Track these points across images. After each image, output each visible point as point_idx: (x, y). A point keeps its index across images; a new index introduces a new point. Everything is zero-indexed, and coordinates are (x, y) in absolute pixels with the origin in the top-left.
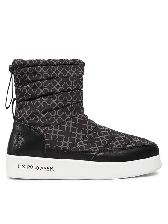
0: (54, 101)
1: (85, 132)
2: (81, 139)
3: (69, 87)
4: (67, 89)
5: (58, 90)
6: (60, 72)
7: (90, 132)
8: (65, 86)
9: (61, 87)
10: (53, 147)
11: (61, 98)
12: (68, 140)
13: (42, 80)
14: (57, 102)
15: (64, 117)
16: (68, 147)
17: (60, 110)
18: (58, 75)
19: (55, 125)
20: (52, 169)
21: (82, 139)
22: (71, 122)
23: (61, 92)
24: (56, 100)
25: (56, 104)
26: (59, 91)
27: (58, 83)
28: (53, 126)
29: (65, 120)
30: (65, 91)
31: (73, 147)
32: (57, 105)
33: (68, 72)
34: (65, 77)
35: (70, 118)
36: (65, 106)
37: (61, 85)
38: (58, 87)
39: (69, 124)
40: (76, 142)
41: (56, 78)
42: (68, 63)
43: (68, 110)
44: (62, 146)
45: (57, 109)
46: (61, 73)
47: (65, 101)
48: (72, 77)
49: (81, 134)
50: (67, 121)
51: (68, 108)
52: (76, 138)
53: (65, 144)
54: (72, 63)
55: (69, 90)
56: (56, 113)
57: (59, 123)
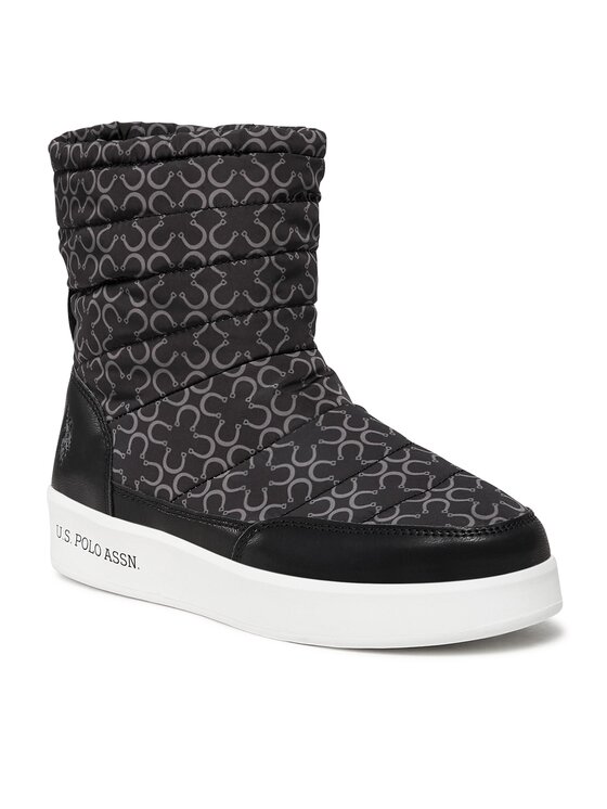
0: (137, 306)
1: (249, 437)
2: (225, 467)
3: (194, 251)
4: (184, 260)
5: (146, 265)
6: (159, 190)
7: (271, 439)
8: (177, 249)
9: (160, 252)
10: (130, 483)
11: (161, 297)
12: (180, 466)
13: (97, 223)
14: (149, 309)
15: (180, 369)
16: (173, 490)
17: (164, 342)
18: (147, 204)
19: (148, 400)
20: (132, 562)
21: (232, 464)
22: (206, 393)
23: (161, 273)
24: (143, 303)
25: (145, 319)
26: (150, 270)
27: (147, 238)
28: (142, 403)
29: (185, 382)
30: (176, 269)
31: (191, 495)
32: (150, 322)
33: (194, 188)
34: (177, 211)
35: (203, 375)
36: (179, 330)
37: (160, 243)
38: (146, 252)
39: (195, 399)
40: (204, 475)
41: (141, 214)
42: (203, 149)
43: (197, 343)
44: (158, 485)
45: (151, 337)
46: (162, 193)
47: (178, 308)
48: (208, 207)
49: (233, 446)
50: (192, 387)
51: (197, 335)
52: (209, 458)
53: (168, 479)
54: (222, 149)
55: (193, 264)
56: (150, 352)
57: (161, 393)
